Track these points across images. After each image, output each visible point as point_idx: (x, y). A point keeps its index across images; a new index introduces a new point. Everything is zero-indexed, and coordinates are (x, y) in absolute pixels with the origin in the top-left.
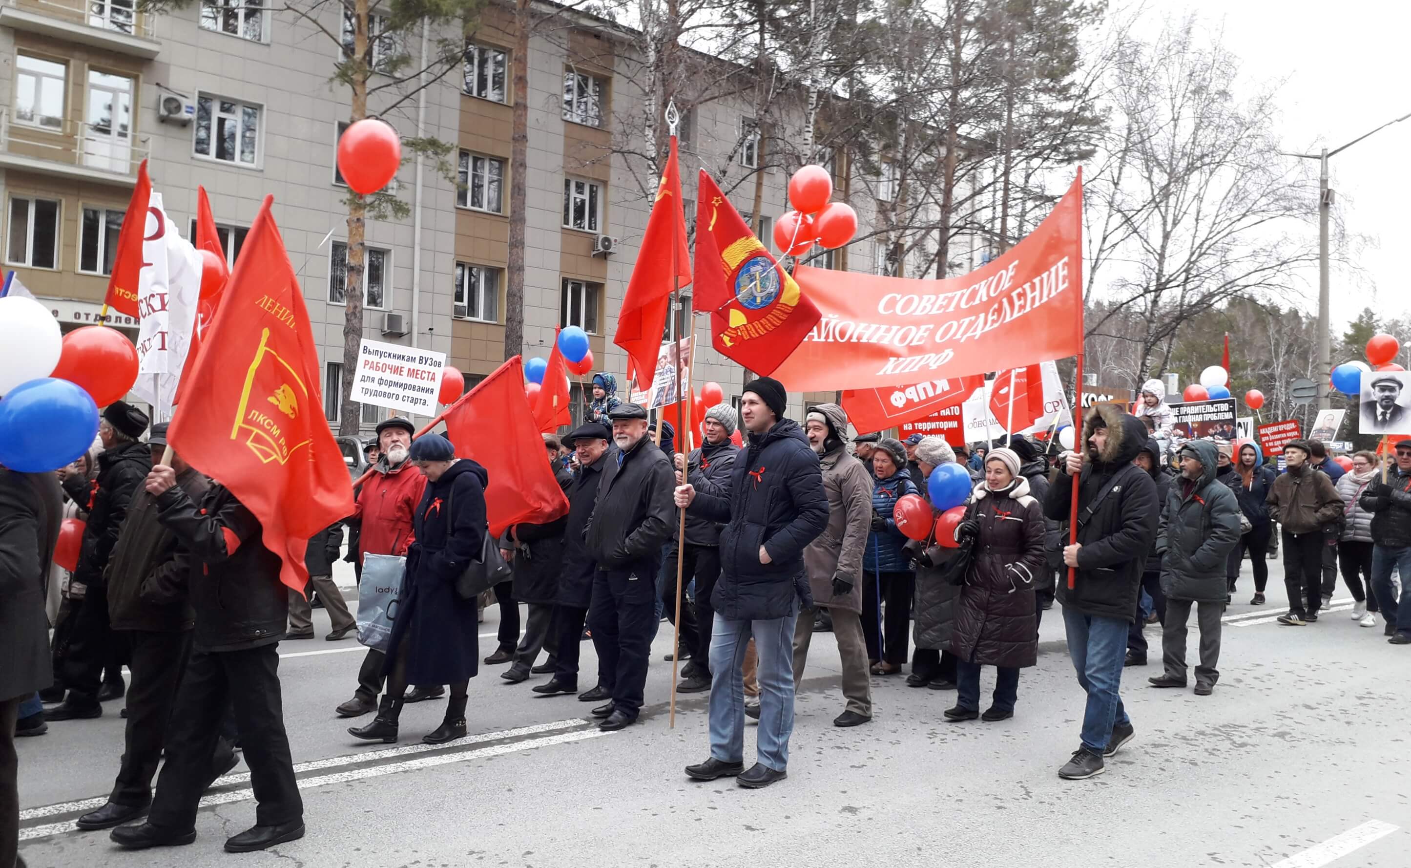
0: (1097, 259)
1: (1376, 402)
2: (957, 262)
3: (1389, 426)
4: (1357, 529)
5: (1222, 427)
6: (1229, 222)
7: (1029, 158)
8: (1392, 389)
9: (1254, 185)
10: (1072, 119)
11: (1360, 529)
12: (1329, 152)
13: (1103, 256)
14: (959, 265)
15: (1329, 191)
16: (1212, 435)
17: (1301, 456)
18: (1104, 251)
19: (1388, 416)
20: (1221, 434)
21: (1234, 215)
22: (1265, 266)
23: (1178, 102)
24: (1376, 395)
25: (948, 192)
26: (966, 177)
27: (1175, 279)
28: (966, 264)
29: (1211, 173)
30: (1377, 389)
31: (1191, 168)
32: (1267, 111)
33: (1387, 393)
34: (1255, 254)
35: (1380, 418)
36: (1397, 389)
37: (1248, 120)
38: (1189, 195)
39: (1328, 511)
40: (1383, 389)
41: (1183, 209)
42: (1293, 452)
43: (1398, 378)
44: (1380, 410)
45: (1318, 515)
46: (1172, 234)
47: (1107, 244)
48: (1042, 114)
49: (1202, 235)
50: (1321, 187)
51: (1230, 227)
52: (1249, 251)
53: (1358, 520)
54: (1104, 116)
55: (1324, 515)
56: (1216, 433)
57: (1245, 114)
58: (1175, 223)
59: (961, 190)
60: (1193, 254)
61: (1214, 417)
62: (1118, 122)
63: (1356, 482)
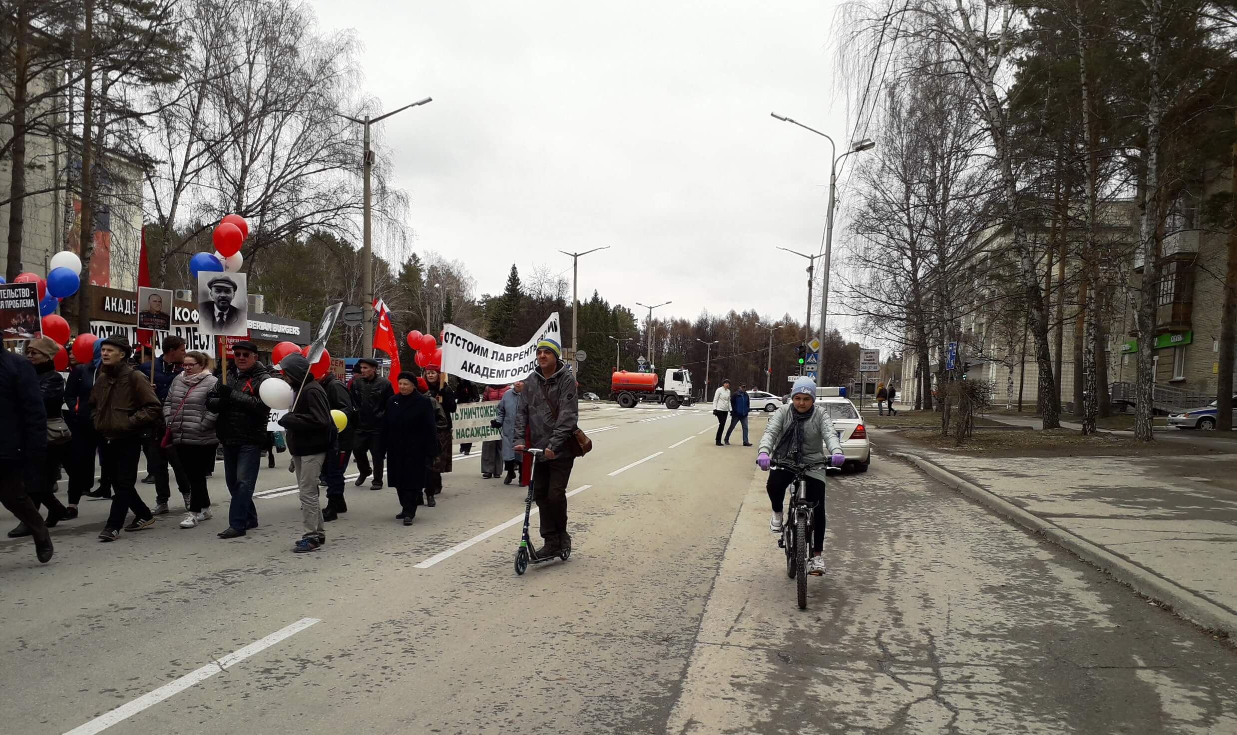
0: (180, 182)
1: (213, 303)
2: (38, 163)
3: (226, 327)
4: (184, 432)
5: (25, 317)
6: (296, 166)
7: (106, 69)
8: (227, 291)
9: (317, 136)
10: (151, 38)
11: (187, 432)
12: (371, 119)
13: (187, 179)
14: (41, 167)
15: (370, 152)
16: (16, 327)
17: (117, 355)
18: (186, 175)
19: (225, 317)
20: (24, 325)
21: (302, 160)
22: (326, 208)
23: (253, 46)
24: (213, 295)
25: (21, 86)
26: (42, 75)
27: (252, 211)
28: (49, 168)
29: (283, 119)
30: (213, 289)
31: (264, 112)
32: (327, 72)
33: (223, 294)
34: (318, 196)
35: (217, 319)
36: (232, 290)
37: (313, 78)
38: (263, 137)
39: (142, 415)
40: (219, 289)
41: (259, 148)
42: (109, 350)
43: (233, 279)
44: (217, 311)
45: (132, 419)
46: (251, 169)
47: (190, 169)
48: (121, 27)
49: (277, 173)
50: (365, 149)
51: (299, 171)
52: (312, 193)
53: (185, 423)
54: (184, 44)
55: (138, 418)
56: (19, 325)
57: (311, 70)
58: (252, 160)
59: (35, 87)
60: (267, 189)
61: (16, 305)
62: (197, 53)
63: (186, 383)
